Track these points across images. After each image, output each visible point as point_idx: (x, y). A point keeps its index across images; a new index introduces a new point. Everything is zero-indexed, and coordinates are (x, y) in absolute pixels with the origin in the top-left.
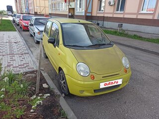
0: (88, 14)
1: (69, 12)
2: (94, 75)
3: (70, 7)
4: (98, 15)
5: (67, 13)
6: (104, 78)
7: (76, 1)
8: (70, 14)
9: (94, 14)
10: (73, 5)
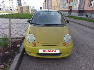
0: (80, 9)
1: (69, 9)
2: (37, 43)
3: (70, 5)
4: (88, 9)
5: (68, 9)
6: (43, 46)
7: (73, 1)
8: (69, 10)
9: (85, 9)
10: (71, 4)
